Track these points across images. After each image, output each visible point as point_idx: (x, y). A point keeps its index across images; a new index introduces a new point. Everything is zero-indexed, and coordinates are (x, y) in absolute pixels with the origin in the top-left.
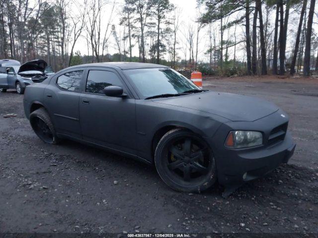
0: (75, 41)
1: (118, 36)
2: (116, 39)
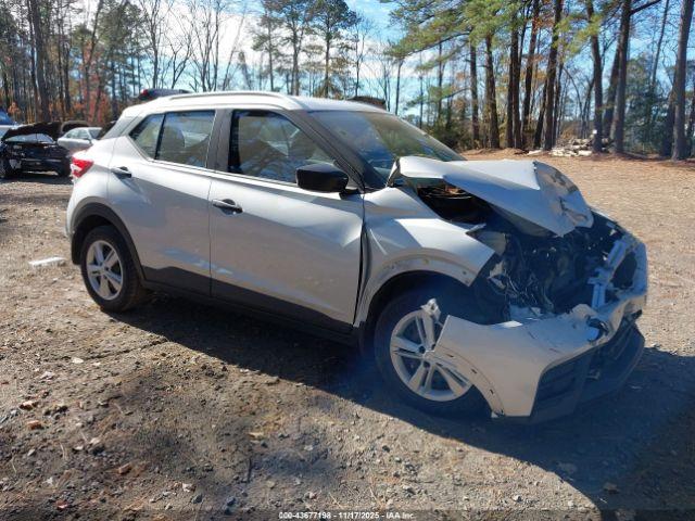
0: (175, 81)
1: (250, 72)
2: (247, 77)
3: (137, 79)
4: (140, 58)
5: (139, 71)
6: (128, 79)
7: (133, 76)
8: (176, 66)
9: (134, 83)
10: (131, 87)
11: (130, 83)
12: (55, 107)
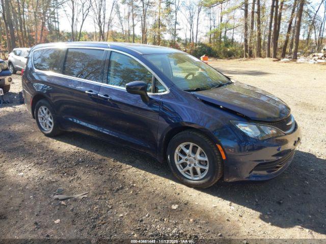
0: (83, 20)
1: (121, 15)
2: (120, 18)
3: (56, 20)
4: (57, 8)
5: (58, 16)
6: (52, 19)
7: (55, 18)
8: (84, 11)
9: (55, 21)
10: (54, 23)
11: (53, 21)
12: (18, 34)
